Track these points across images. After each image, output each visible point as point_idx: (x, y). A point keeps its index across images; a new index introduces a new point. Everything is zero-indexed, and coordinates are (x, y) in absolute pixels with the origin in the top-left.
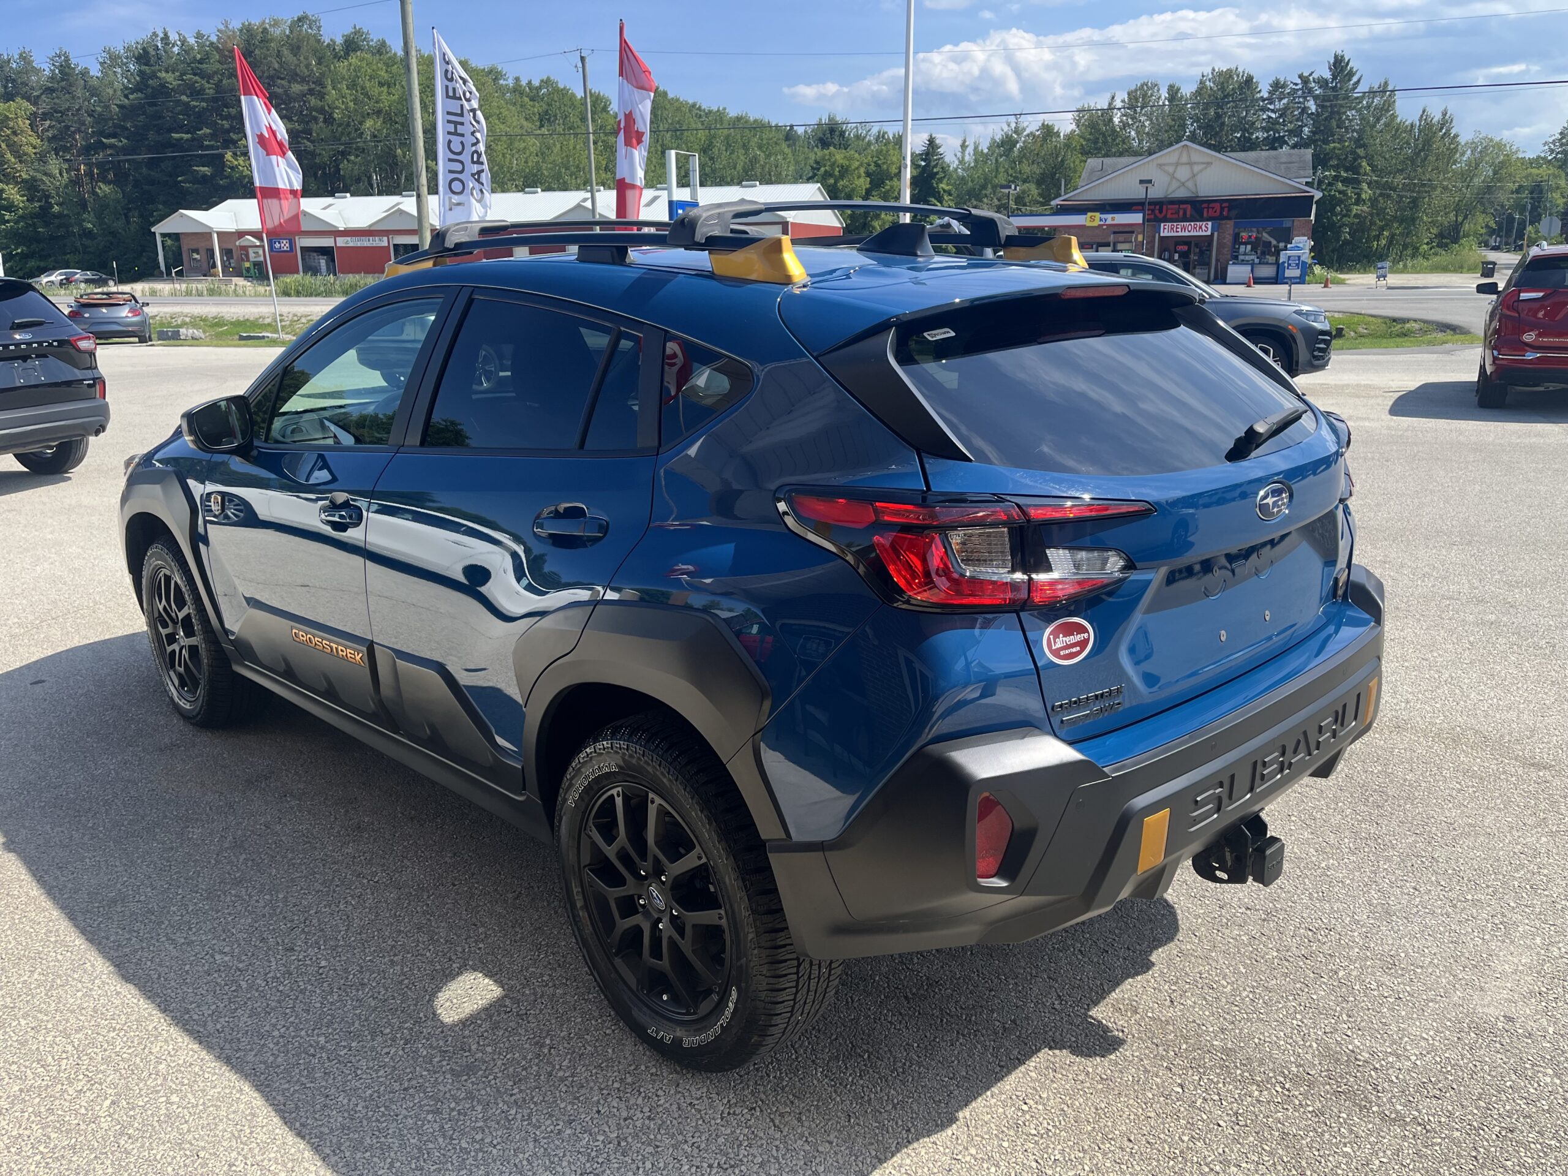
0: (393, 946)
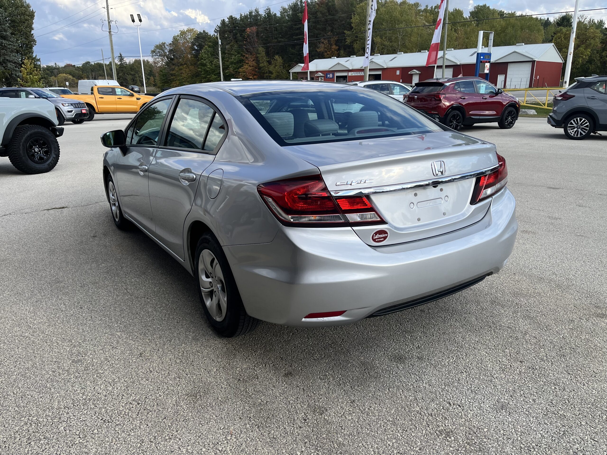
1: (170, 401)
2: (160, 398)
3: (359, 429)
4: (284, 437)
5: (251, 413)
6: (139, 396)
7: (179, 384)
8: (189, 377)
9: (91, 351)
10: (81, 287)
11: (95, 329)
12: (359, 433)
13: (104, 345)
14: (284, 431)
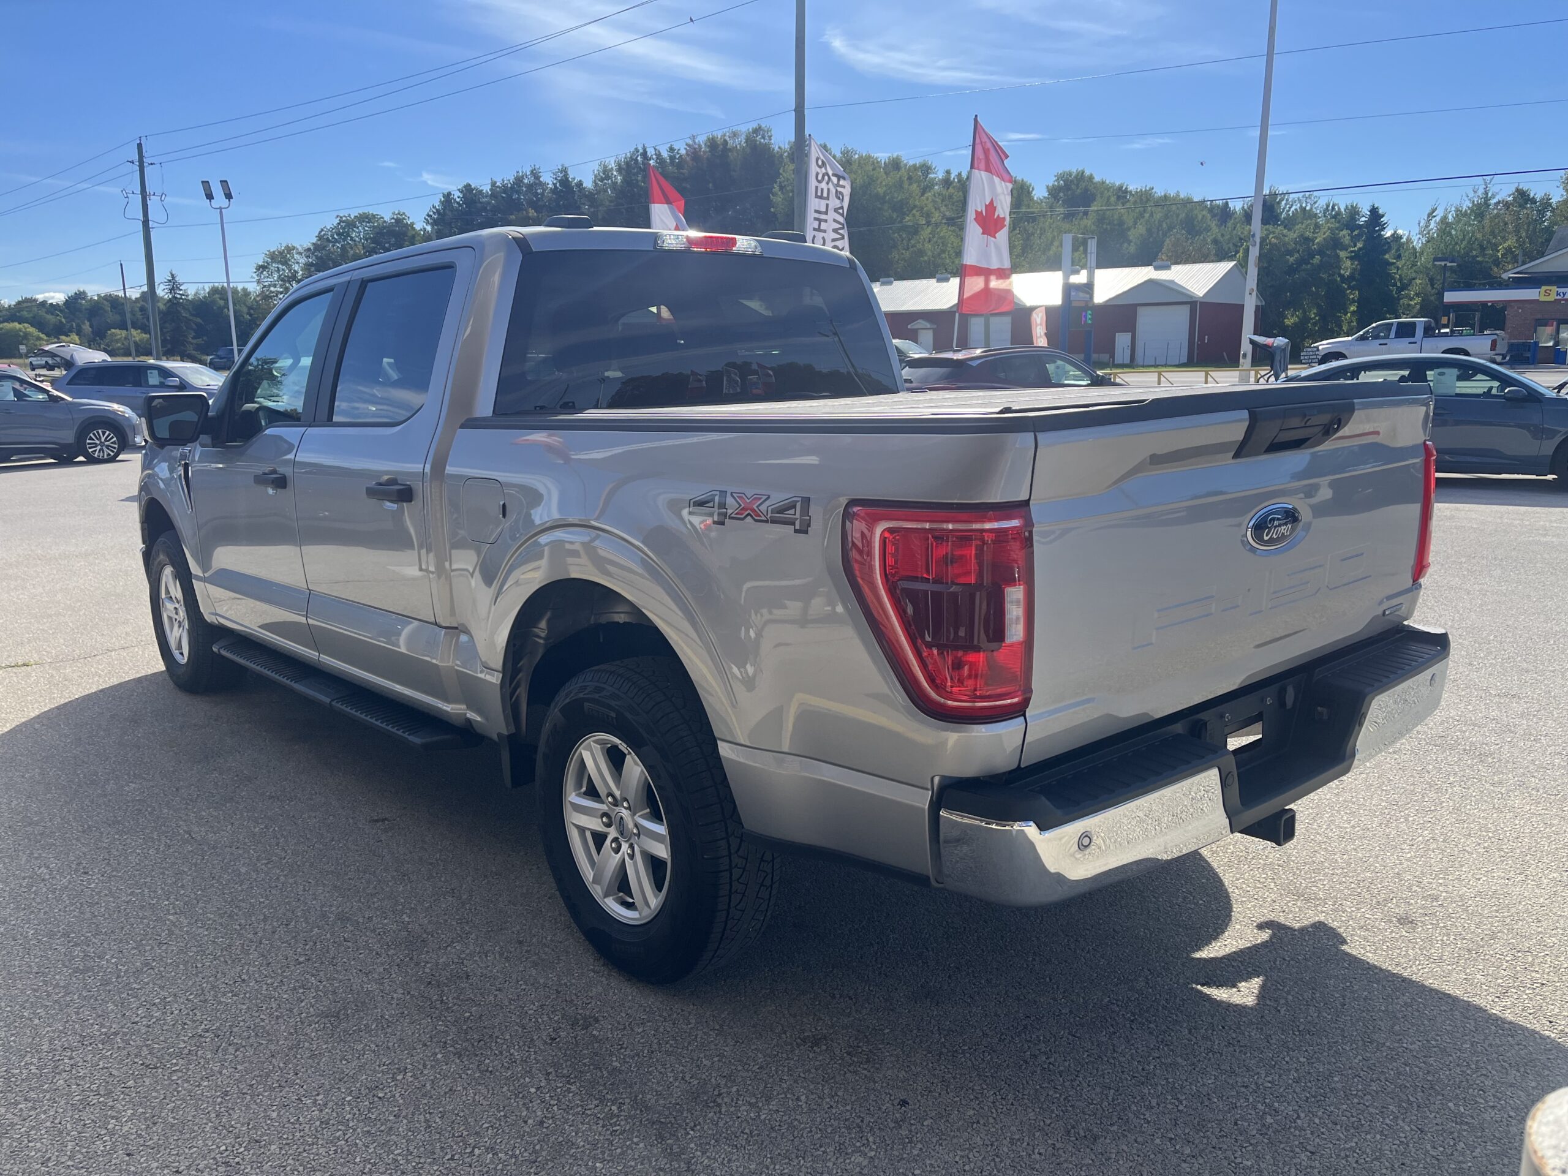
0: (146, 883)
1: (283, 1027)
2: (262, 1024)
3: (655, 1046)
4: (508, 1068)
5: (448, 1035)
6: (218, 1024)
7: (303, 997)
8: (324, 986)
9: (112, 953)
10: (84, 832)
11: (119, 911)
12: (652, 1052)
13: (141, 940)
14: (510, 1059)
